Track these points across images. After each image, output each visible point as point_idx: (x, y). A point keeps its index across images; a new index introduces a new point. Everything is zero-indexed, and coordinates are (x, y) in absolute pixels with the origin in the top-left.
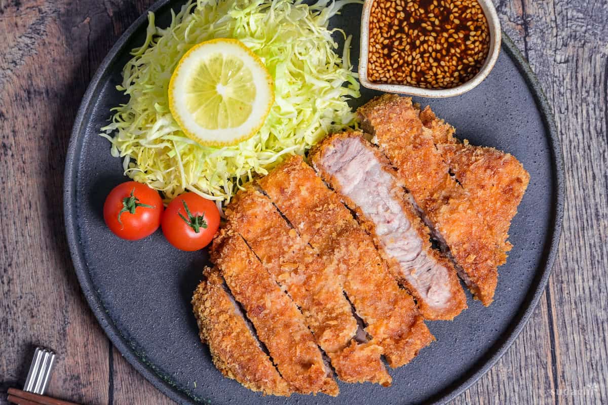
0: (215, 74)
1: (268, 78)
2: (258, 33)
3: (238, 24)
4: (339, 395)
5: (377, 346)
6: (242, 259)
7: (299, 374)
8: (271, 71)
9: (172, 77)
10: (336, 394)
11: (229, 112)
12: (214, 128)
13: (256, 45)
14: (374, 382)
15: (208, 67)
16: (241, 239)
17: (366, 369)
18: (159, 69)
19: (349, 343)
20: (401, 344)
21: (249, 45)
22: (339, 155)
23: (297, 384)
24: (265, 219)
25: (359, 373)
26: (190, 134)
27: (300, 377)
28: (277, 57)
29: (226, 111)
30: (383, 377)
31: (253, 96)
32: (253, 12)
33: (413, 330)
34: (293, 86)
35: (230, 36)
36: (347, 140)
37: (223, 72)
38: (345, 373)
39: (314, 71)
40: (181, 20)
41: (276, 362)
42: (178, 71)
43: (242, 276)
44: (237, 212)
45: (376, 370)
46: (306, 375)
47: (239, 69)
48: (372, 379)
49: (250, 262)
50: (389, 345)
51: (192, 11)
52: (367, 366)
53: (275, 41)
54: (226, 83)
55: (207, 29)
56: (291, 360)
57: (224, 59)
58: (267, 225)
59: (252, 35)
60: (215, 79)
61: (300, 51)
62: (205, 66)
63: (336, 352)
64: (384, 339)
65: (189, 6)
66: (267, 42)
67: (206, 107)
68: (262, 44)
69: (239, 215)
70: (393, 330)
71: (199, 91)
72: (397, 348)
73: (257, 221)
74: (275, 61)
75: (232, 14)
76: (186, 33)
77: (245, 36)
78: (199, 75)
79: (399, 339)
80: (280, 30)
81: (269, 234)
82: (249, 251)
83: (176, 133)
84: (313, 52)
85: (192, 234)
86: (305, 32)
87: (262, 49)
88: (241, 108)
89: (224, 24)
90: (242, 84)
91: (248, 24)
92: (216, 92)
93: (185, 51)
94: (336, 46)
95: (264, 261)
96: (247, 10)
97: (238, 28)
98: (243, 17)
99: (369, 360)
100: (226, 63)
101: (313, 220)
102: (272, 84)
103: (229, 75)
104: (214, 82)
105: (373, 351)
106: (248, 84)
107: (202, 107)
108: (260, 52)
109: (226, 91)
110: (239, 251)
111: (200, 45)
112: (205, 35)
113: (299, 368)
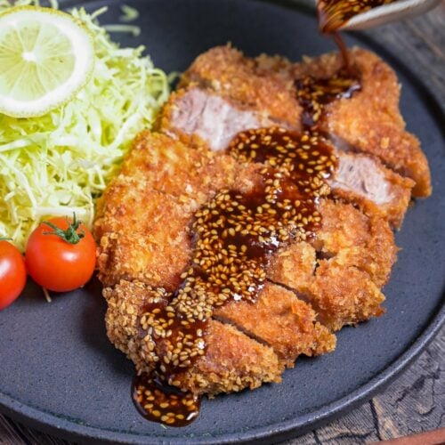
6: (144, 249)
22: (186, 114)
36: (186, 94)
43: (153, 263)
73: (138, 206)
81: (159, 213)
85: (70, 256)
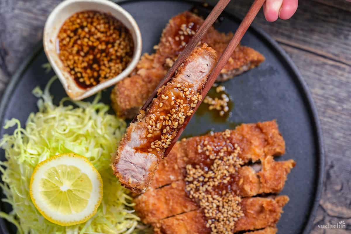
0: (54, 188)
1: (70, 155)
2: (40, 151)
3: (28, 160)
4: (289, 197)
5: (267, 159)
6: (179, 224)
7: (266, 216)
8: (66, 152)
9: (43, 215)
10: (287, 198)
11: (81, 190)
12: (87, 203)
13: (46, 155)
14: (289, 171)
15: (46, 190)
16: (165, 220)
17: (279, 172)
18: (35, 223)
19: (258, 177)
20: (271, 142)
21: (44, 159)
23: (272, 220)
24: (159, 199)
25: (280, 178)
26: (84, 220)
27: (268, 216)
28: (60, 145)
29: (79, 191)
30: (289, 164)
31: (77, 170)
32: (25, 148)
33: (264, 131)
34: (83, 143)
35: (34, 168)
37: (53, 182)
38: (276, 186)
39: (80, 126)
40: (11, 197)
41: (252, 228)
42: (41, 210)
43: (189, 228)
44: (148, 215)
45: (282, 167)
46: (268, 212)
47: (56, 171)
48: (286, 171)
49: (182, 220)
50: (269, 150)
51: (8, 187)
52: (277, 171)
53: (49, 142)
54: (62, 183)
55: (23, 182)
56: (254, 218)
57: (46, 178)
58: (163, 200)
59: (39, 155)
60: (56, 189)
61: (62, 130)
62: (45, 192)
63: (260, 187)
64: (264, 152)
65: (5, 188)
66: (47, 147)
67: (71, 202)
68: (47, 151)
69: (150, 215)
70: (260, 144)
71: (60, 202)
72: (272, 145)
73: (158, 205)
74: (62, 147)
75: (20, 161)
76: (19, 195)
77: (38, 160)
78: (49, 198)
79: (267, 142)
80: (45, 136)
81: (169, 200)
82: (175, 217)
83: (80, 229)
84: (67, 122)
86: (53, 123)
87: (51, 152)
88: (82, 181)
89: (24, 169)
90: (67, 173)
91: (31, 154)
92: (65, 192)
93: (31, 201)
94: (71, 107)
95: (185, 210)
96: (22, 151)
97: (31, 161)
98: (25, 155)
99: (274, 168)
100: (49, 178)
101: (171, 169)
102: (74, 154)
103: (57, 179)
104: (57, 191)
105: (268, 163)
106: (69, 170)
107: (70, 204)
108: (52, 154)
109: (66, 185)
110: (173, 224)
111: (30, 189)
112: (26, 184)
113: (262, 215)
